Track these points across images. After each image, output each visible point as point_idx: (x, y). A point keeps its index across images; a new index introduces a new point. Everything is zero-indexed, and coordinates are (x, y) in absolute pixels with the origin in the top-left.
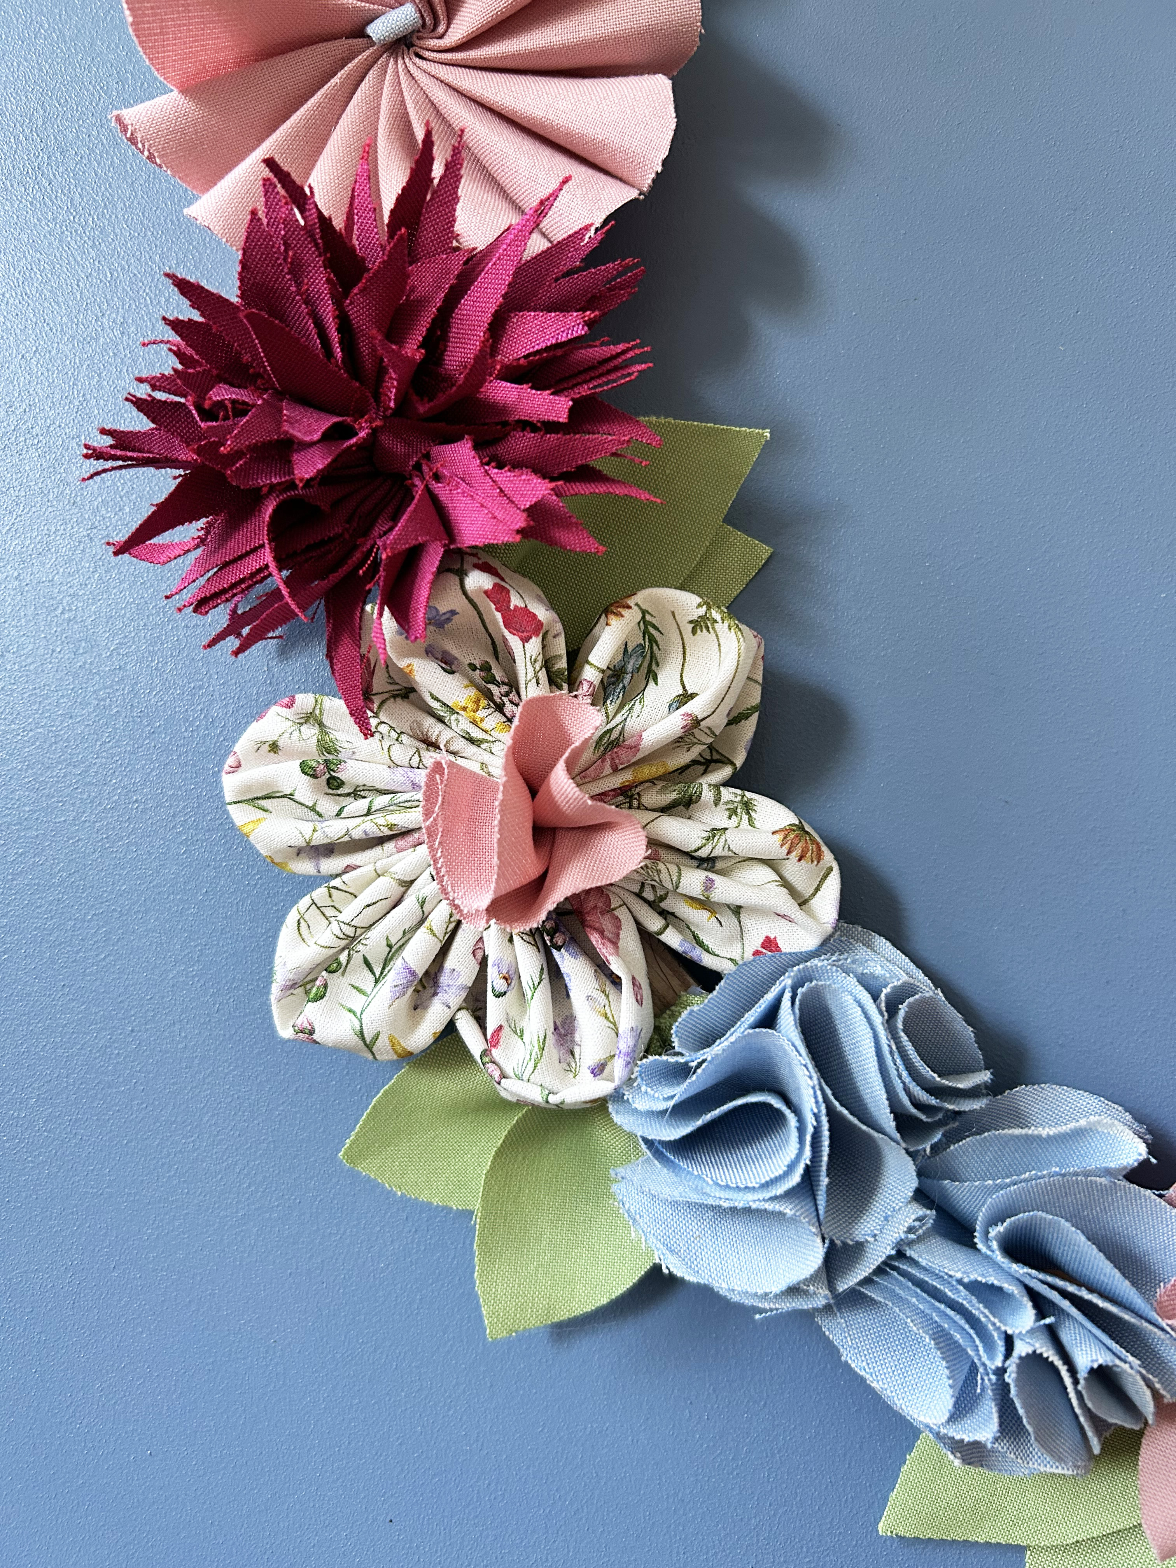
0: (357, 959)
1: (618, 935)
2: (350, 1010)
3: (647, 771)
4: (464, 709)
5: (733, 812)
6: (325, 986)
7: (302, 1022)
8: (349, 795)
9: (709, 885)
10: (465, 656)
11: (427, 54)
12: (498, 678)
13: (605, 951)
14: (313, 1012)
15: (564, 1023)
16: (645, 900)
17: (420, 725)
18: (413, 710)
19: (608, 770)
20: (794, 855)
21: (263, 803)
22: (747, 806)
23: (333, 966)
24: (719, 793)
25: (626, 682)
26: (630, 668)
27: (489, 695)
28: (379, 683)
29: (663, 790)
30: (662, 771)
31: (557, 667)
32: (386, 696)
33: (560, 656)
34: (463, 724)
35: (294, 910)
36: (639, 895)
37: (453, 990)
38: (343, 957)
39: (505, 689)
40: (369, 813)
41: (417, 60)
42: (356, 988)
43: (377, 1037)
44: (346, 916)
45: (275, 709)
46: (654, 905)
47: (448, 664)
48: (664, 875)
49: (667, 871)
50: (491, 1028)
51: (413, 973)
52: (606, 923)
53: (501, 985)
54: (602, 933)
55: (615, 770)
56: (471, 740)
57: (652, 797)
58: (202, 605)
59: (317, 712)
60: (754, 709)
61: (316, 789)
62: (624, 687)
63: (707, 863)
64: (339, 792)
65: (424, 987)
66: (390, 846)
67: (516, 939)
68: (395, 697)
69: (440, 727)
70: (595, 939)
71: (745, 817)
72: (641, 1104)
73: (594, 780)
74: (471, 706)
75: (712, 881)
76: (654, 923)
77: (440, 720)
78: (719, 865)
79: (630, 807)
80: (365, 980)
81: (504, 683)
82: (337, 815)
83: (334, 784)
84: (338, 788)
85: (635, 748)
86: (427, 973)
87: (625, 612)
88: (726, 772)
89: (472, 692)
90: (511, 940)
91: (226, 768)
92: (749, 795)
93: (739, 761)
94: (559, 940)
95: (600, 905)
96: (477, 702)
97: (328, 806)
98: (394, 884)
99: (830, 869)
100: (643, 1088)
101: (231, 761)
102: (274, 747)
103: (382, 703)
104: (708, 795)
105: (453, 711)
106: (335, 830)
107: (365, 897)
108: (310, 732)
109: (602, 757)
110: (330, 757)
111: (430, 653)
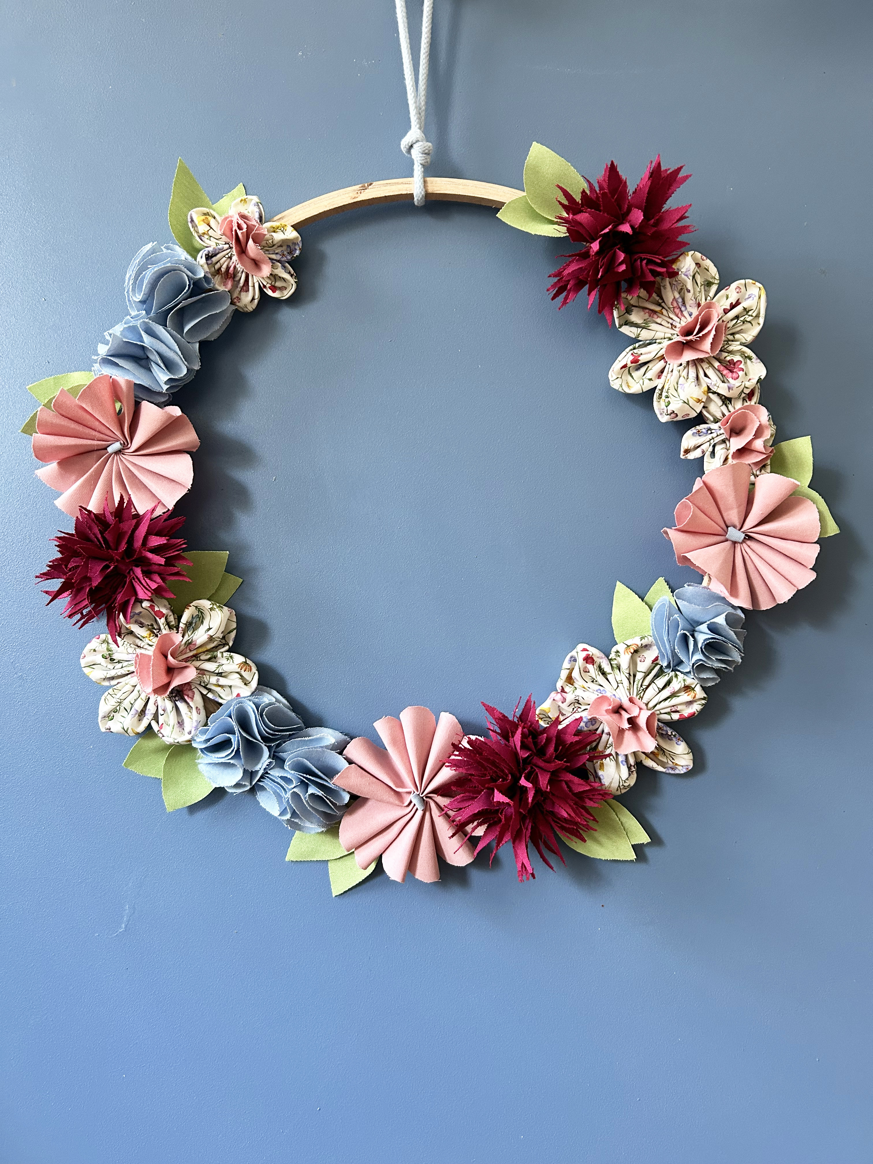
0: (122, 708)
1: (194, 696)
2: (121, 722)
3: (201, 650)
4: (146, 637)
5: (228, 659)
6: (113, 716)
7: (107, 727)
8: (117, 662)
9: (218, 680)
10: (146, 622)
11: (126, 453)
12: (156, 628)
13: (189, 700)
14: (110, 724)
15: (182, 722)
16: (202, 686)
17: (135, 642)
18: (133, 638)
19: (188, 651)
20: (243, 669)
21: (92, 666)
22: (231, 657)
23: (115, 711)
24: (223, 654)
25: (193, 626)
26: (194, 622)
27: (154, 633)
28: (123, 631)
29: (206, 655)
30: (205, 650)
31: (171, 624)
32: (125, 634)
33: (172, 621)
34: (147, 641)
35: (104, 696)
36: (200, 684)
37: (149, 715)
38: (118, 708)
39: (158, 630)
40: (122, 668)
41: (123, 455)
42: (123, 717)
43: (128, 729)
44: (118, 696)
45: (94, 639)
46: (205, 687)
47: (142, 625)
48: (205, 679)
49: (206, 678)
50: (160, 723)
51: (137, 711)
52: (190, 693)
53: (162, 712)
54: (188, 696)
55: (191, 651)
56: (150, 645)
57: (203, 657)
58: (70, 616)
59: (107, 639)
60: (234, 629)
61: (106, 662)
62: (193, 627)
63: (220, 674)
64: (114, 662)
65: (142, 715)
66: (129, 676)
67: (165, 699)
68: (128, 634)
69: (141, 642)
70: (186, 697)
71: (232, 660)
72: (198, 740)
73: (185, 654)
74: (148, 636)
75: (219, 679)
76: (205, 692)
77: (141, 640)
78: (223, 674)
79: (197, 660)
80: (125, 713)
81: (157, 629)
82: (113, 668)
83: (112, 660)
84: (113, 661)
85: (195, 644)
86: (142, 710)
87: (189, 608)
88: (227, 648)
89: (149, 632)
90: (164, 700)
91: (81, 657)
92: (232, 654)
93: (231, 644)
94: (177, 698)
95: (188, 688)
96: (150, 635)
97: (111, 666)
98: (131, 687)
99: (255, 673)
100: (200, 736)
101: (83, 655)
102: (95, 650)
103: (124, 636)
104: (219, 655)
105: (144, 638)
106: (112, 673)
107: (123, 691)
108: (105, 646)
109: (187, 648)
110: (110, 652)
111: (136, 622)
